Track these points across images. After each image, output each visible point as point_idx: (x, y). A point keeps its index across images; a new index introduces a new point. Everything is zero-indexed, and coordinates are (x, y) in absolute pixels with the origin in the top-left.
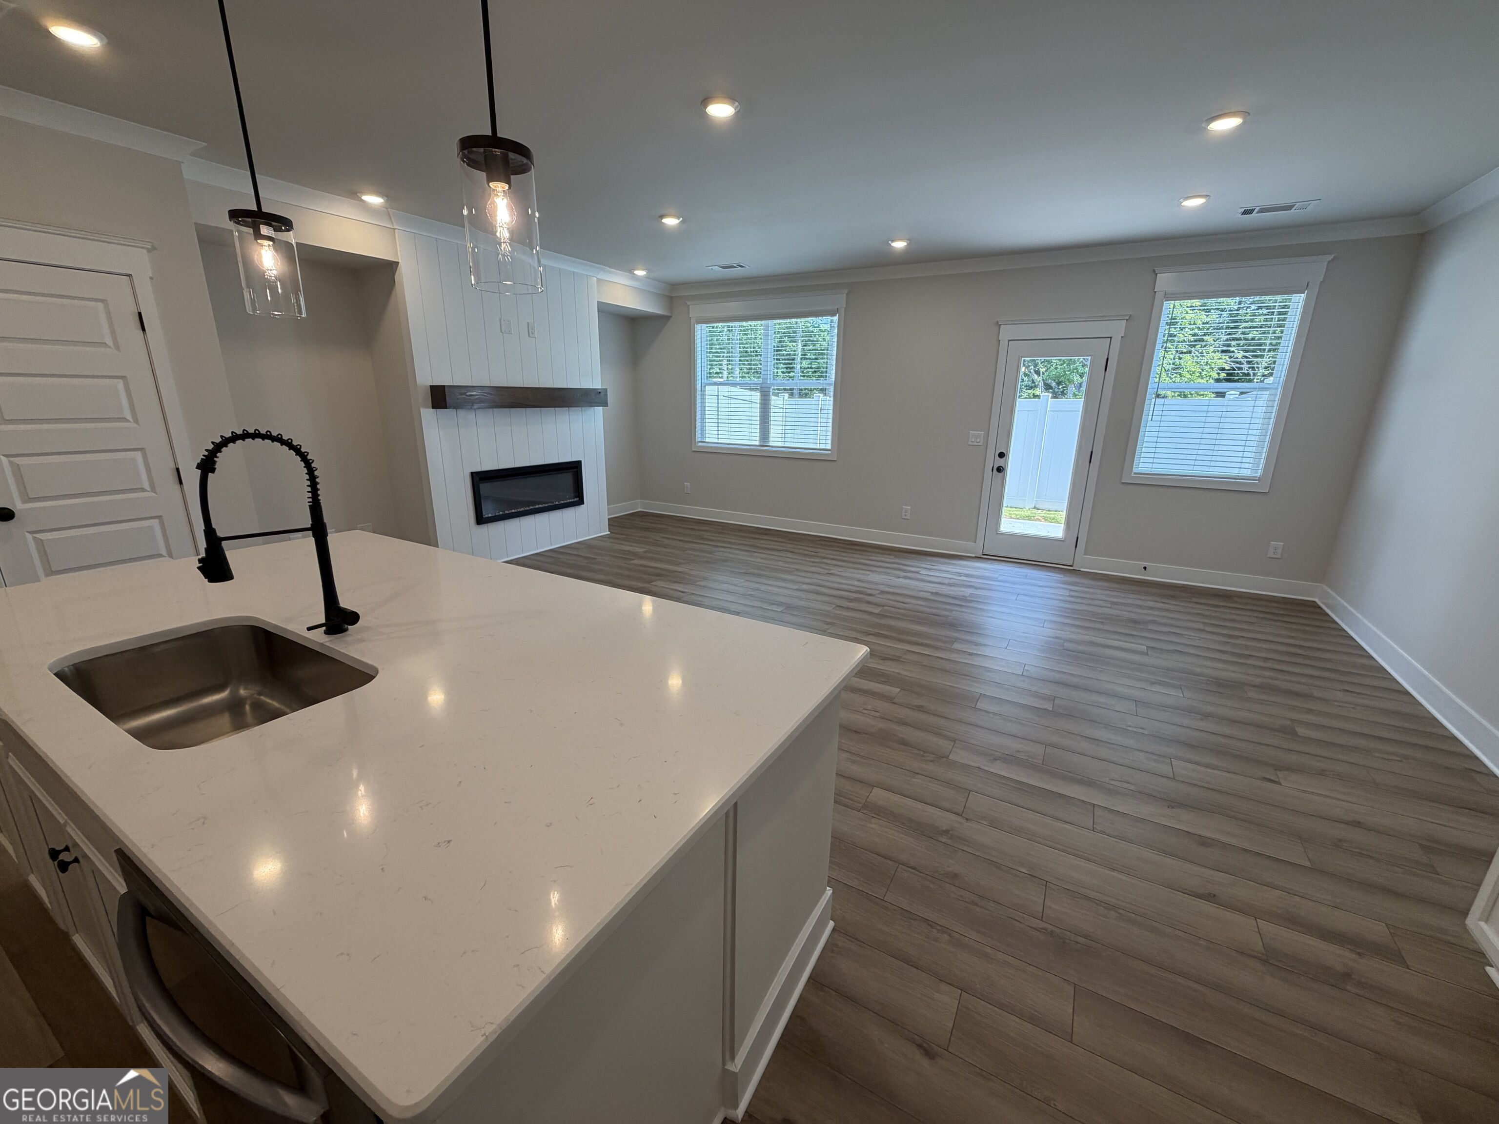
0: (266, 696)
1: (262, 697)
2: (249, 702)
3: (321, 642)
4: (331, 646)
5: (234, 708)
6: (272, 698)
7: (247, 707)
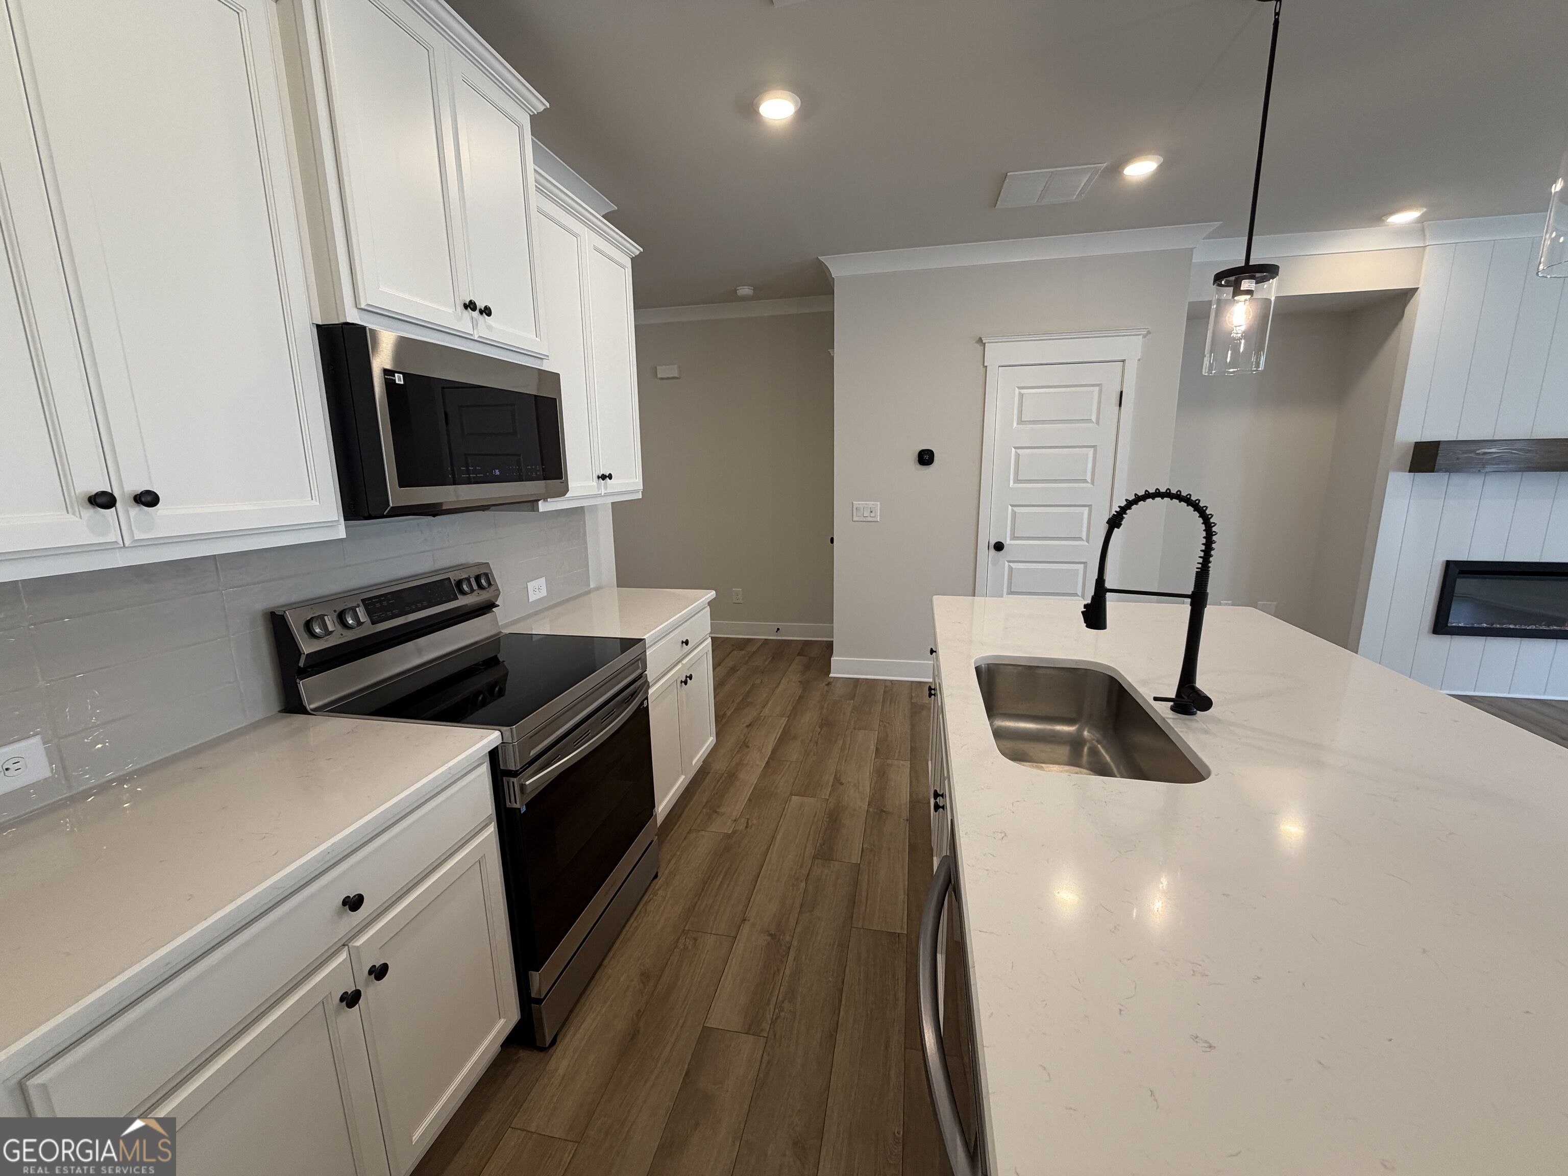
0: (1103, 747)
1: (1099, 746)
2: (1088, 745)
3: (1164, 715)
4: (1171, 724)
5: (1076, 744)
6: (1107, 752)
7: (1086, 749)
